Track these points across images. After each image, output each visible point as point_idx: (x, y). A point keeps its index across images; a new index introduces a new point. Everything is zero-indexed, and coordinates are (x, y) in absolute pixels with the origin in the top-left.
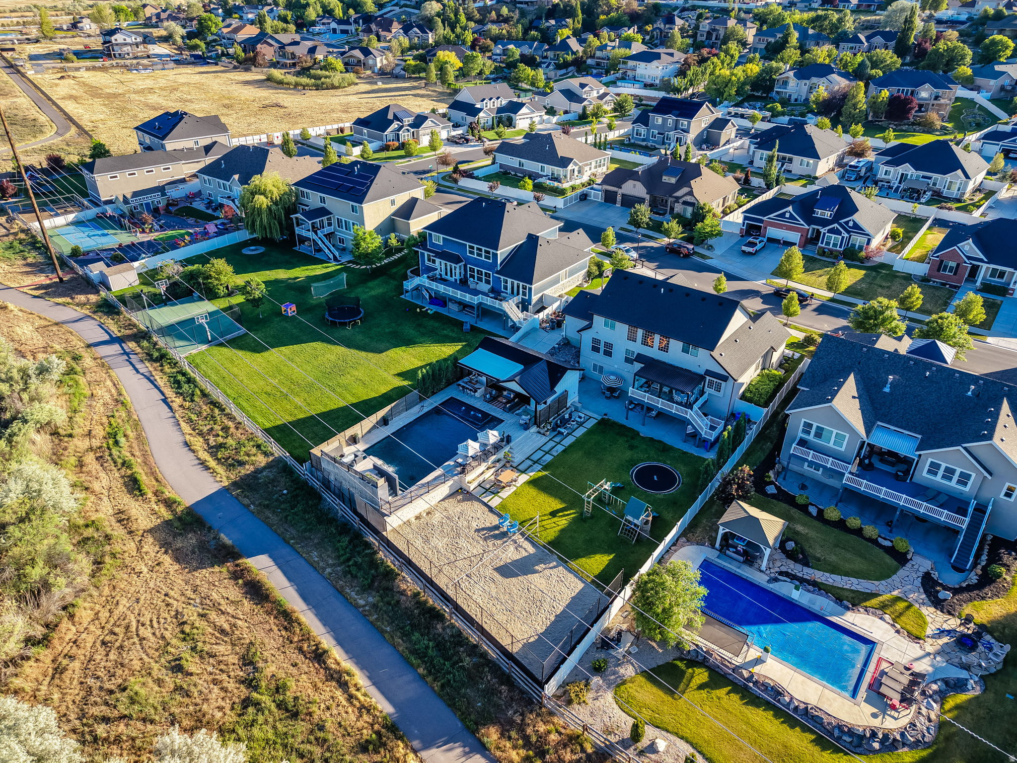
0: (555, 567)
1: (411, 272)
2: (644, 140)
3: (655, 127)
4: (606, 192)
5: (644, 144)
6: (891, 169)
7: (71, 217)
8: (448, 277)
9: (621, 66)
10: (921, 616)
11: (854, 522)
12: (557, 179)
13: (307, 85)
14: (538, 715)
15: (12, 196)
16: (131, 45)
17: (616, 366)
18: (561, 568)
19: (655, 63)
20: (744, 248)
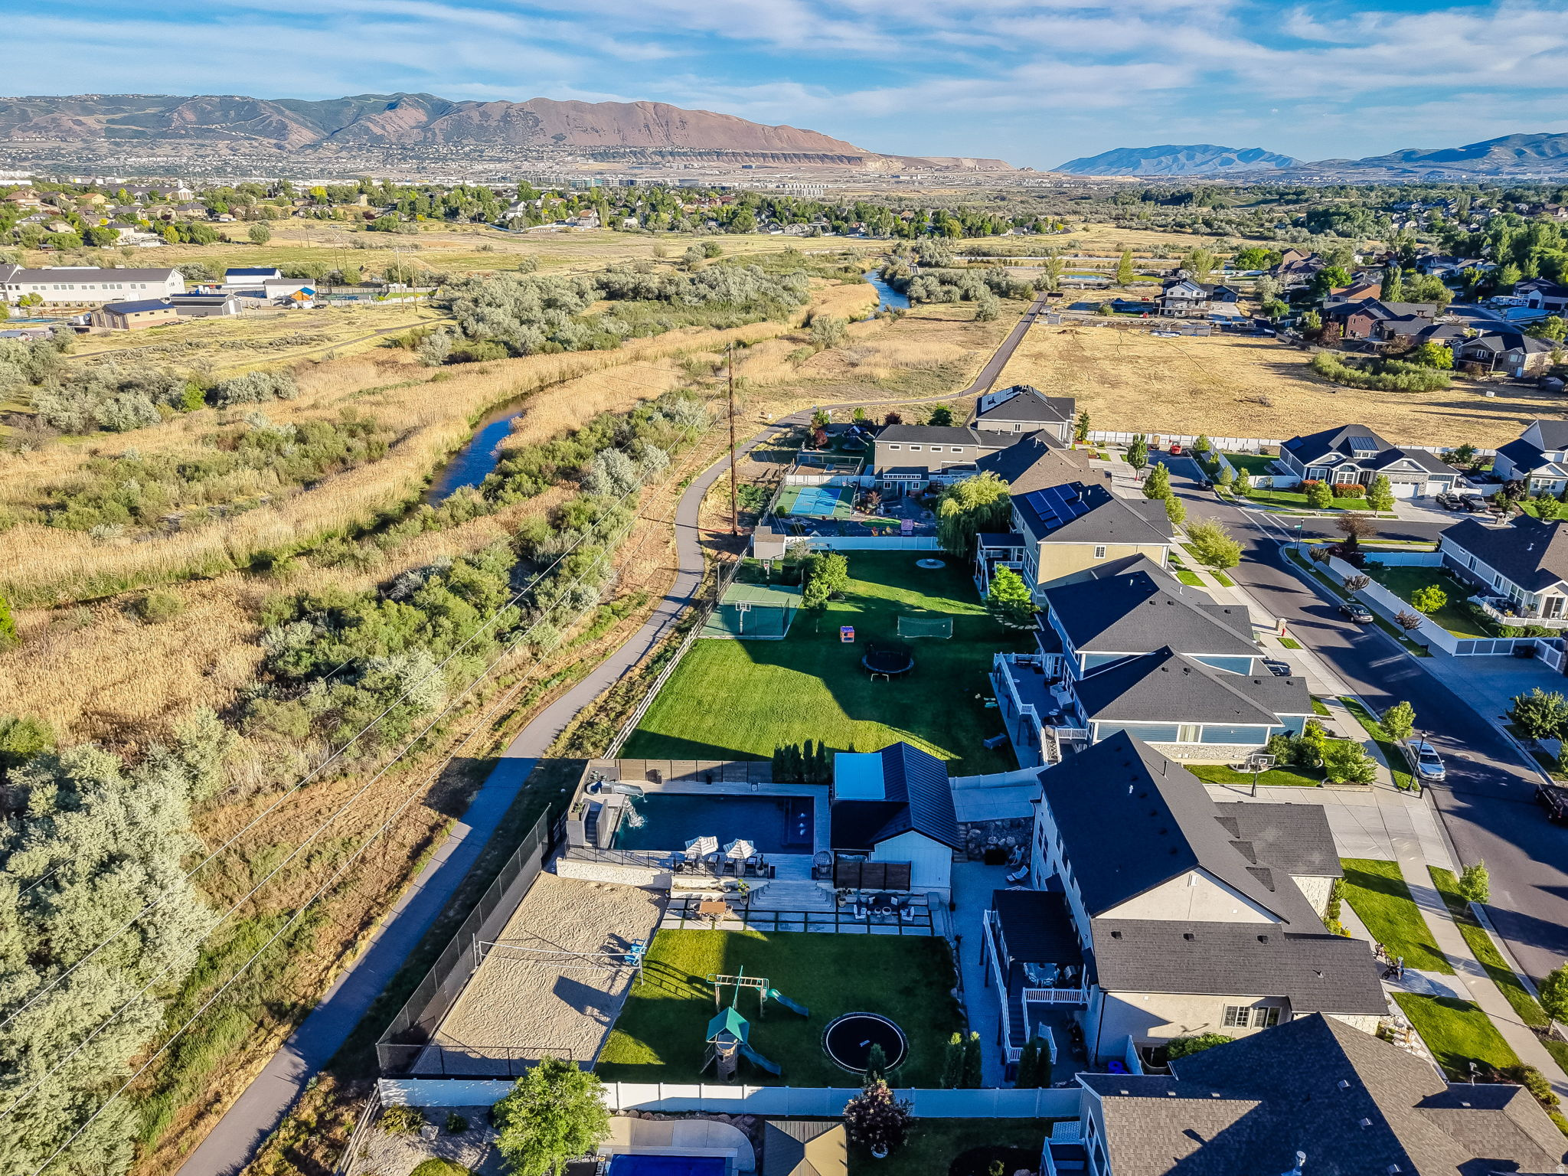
7: (826, 479)
13: (1354, 380)
15: (820, 448)
16: (1189, 301)
18: (604, 1028)
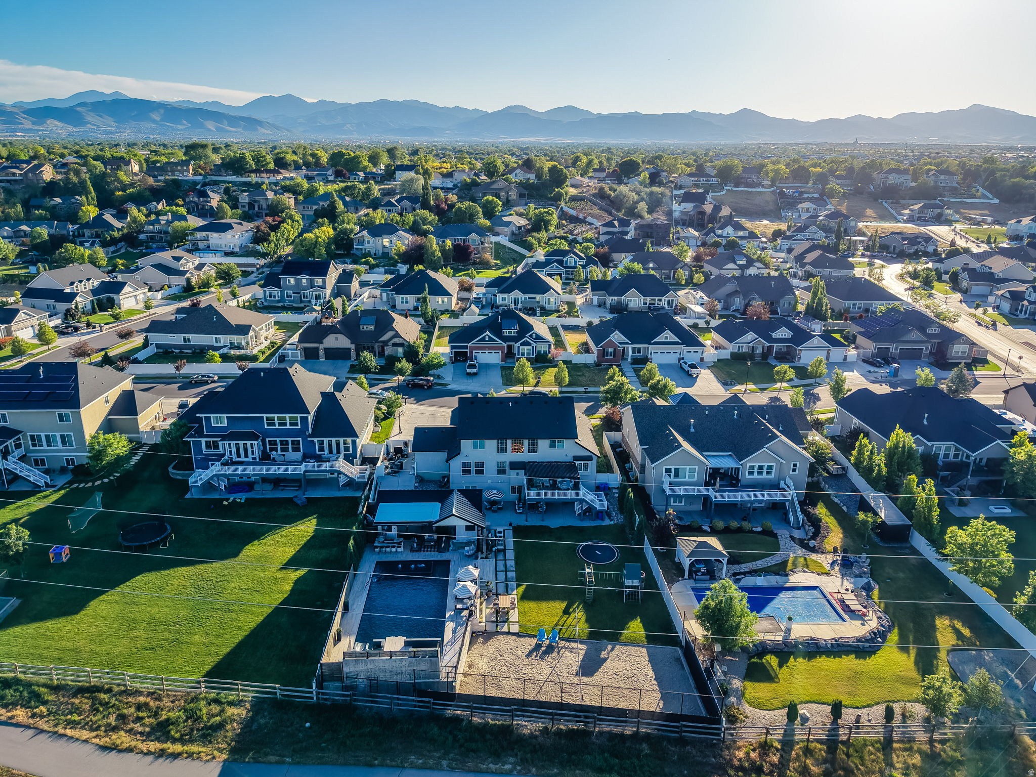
0: (612, 650)
1: (173, 468)
2: (279, 301)
3: (290, 287)
4: (305, 349)
5: (280, 305)
6: (506, 296)
8: (243, 458)
9: (189, 238)
10: (815, 562)
11: (734, 524)
12: (239, 347)
14: (728, 748)
17: (489, 481)
18: (618, 647)
19: (230, 232)
20: (469, 371)
